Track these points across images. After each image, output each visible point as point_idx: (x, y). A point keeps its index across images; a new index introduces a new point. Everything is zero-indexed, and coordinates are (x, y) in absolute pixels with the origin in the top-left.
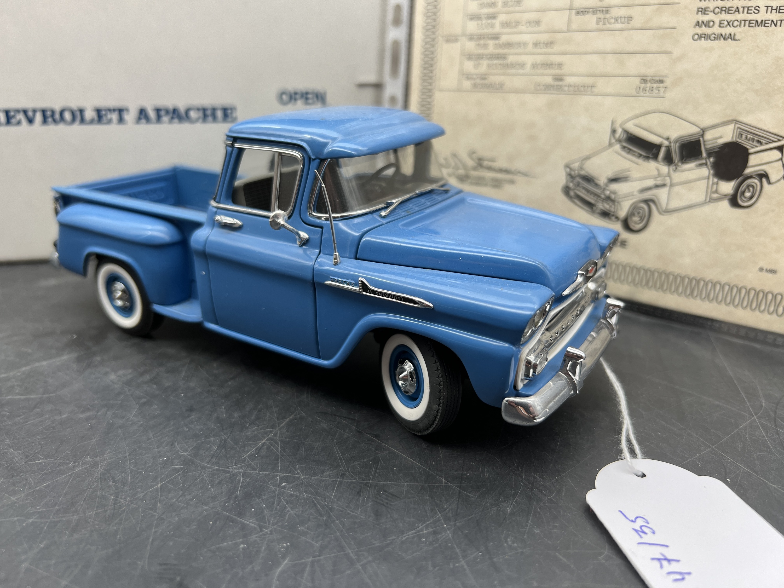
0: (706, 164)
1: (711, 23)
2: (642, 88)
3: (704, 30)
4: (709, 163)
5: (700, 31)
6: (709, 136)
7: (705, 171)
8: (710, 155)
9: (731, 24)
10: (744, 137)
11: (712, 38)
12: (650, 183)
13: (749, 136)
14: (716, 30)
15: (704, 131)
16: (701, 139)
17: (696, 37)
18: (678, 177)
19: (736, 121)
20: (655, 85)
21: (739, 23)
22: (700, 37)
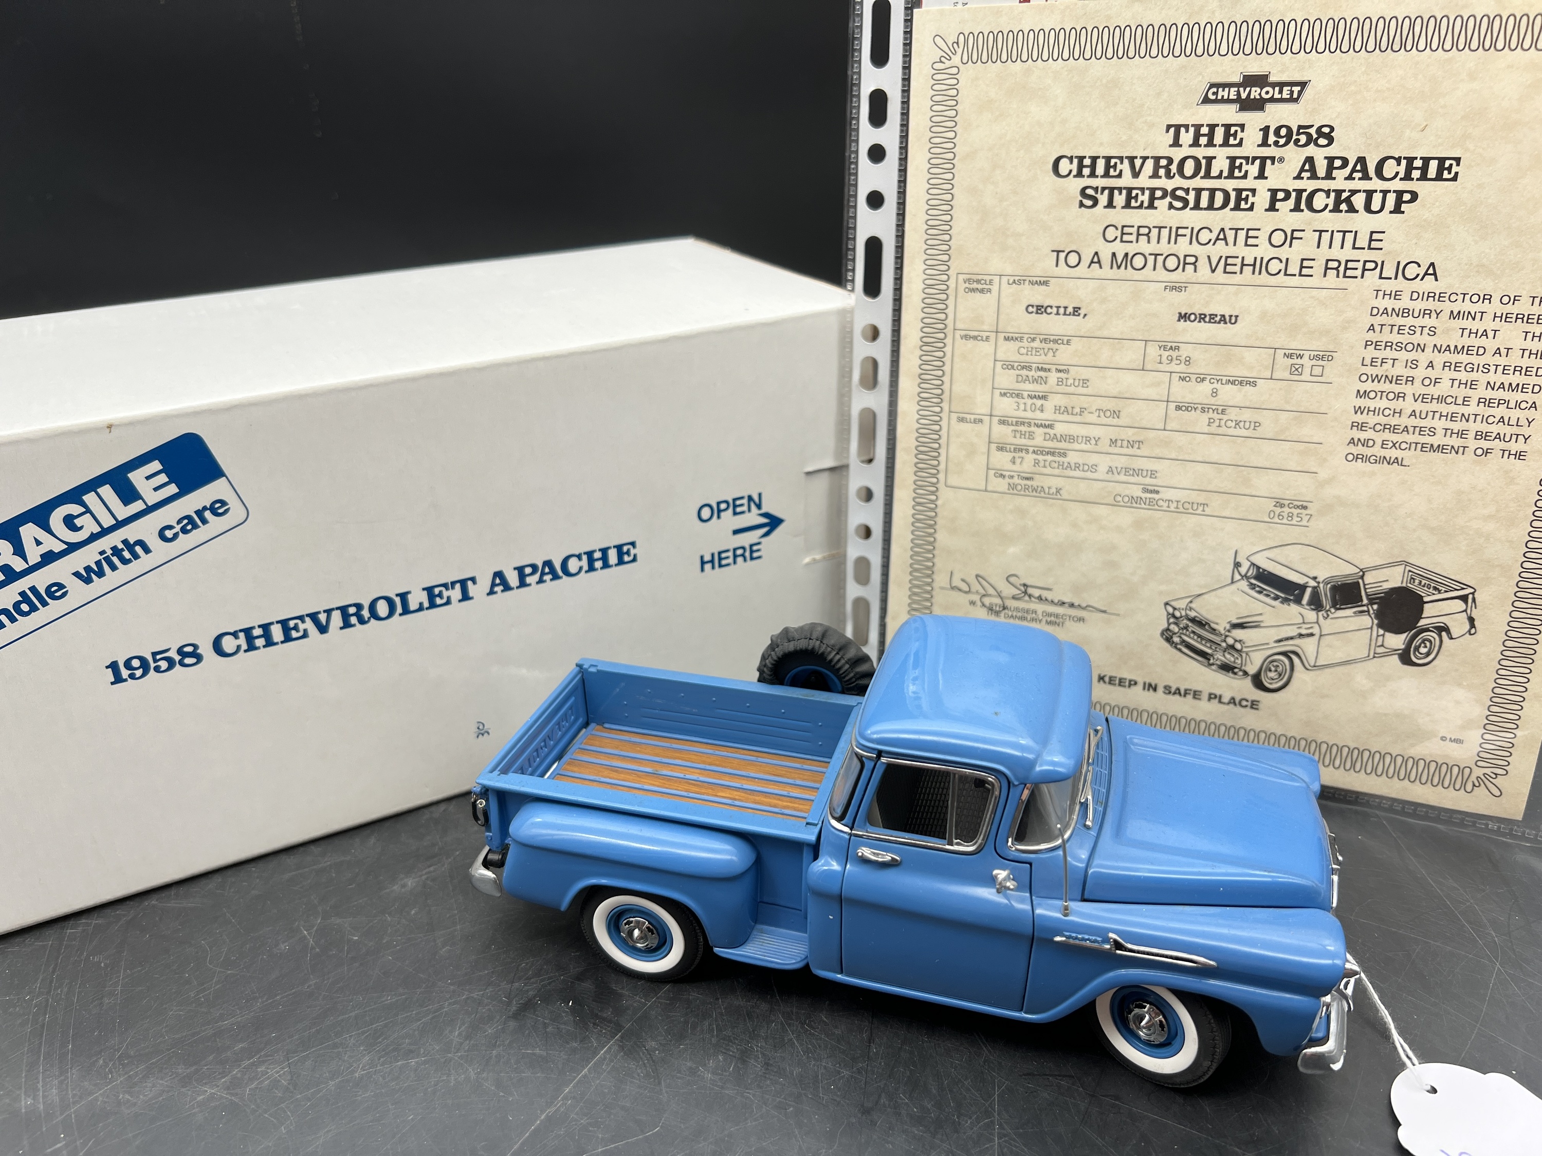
0: (1368, 611)
1: (1371, 443)
2: (1277, 514)
3: (1360, 449)
4: (1371, 612)
5: (1356, 450)
6: (1369, 578)
7: (1367, 621)
8: (1371, 602)
9: (1397, 445)
10: (1417, 582)
11: (1372, 461)
12: (1292, 631)
13: (1423, 582)
14: (1377, 451)
15: (1363, 572)
16: (1360, 581)
17: (1350, 457)
18: (1328, 625)
19: (1407, 564)
20: (1296, 511)
21: (1408, 446)
22: (1356, 458)
